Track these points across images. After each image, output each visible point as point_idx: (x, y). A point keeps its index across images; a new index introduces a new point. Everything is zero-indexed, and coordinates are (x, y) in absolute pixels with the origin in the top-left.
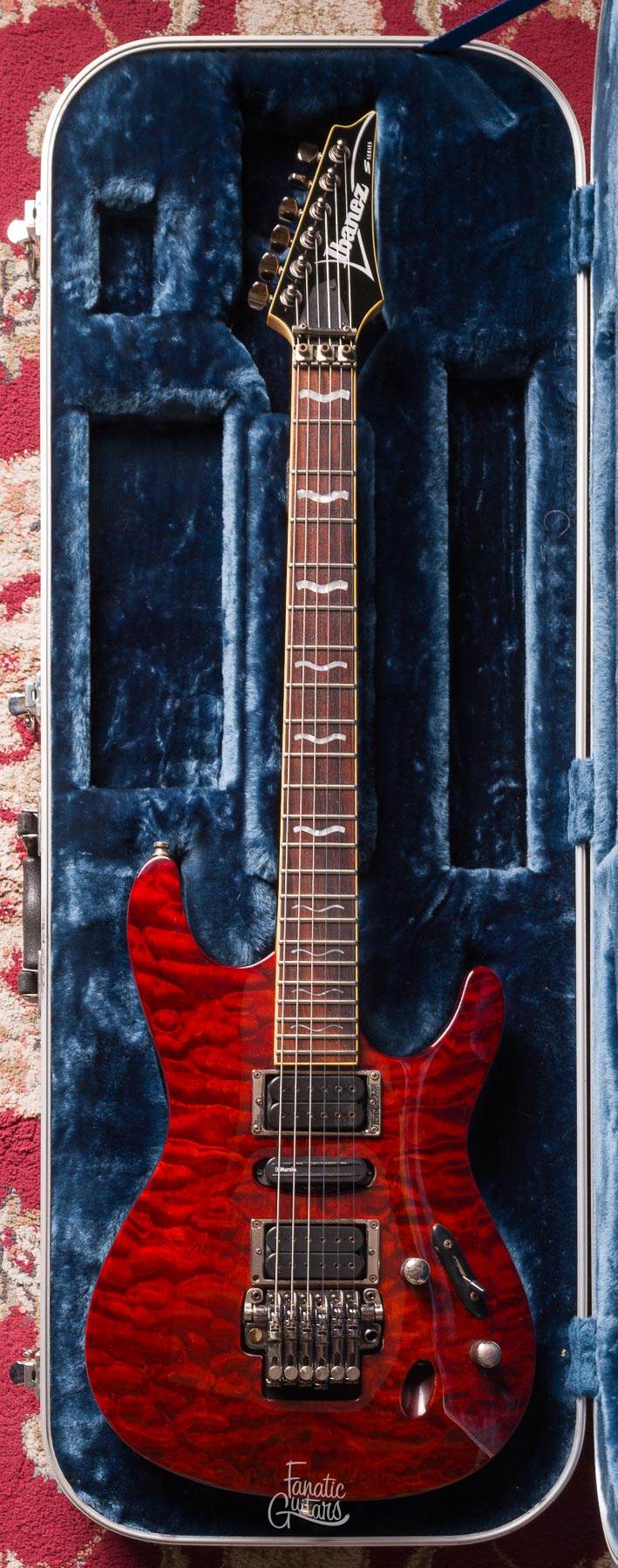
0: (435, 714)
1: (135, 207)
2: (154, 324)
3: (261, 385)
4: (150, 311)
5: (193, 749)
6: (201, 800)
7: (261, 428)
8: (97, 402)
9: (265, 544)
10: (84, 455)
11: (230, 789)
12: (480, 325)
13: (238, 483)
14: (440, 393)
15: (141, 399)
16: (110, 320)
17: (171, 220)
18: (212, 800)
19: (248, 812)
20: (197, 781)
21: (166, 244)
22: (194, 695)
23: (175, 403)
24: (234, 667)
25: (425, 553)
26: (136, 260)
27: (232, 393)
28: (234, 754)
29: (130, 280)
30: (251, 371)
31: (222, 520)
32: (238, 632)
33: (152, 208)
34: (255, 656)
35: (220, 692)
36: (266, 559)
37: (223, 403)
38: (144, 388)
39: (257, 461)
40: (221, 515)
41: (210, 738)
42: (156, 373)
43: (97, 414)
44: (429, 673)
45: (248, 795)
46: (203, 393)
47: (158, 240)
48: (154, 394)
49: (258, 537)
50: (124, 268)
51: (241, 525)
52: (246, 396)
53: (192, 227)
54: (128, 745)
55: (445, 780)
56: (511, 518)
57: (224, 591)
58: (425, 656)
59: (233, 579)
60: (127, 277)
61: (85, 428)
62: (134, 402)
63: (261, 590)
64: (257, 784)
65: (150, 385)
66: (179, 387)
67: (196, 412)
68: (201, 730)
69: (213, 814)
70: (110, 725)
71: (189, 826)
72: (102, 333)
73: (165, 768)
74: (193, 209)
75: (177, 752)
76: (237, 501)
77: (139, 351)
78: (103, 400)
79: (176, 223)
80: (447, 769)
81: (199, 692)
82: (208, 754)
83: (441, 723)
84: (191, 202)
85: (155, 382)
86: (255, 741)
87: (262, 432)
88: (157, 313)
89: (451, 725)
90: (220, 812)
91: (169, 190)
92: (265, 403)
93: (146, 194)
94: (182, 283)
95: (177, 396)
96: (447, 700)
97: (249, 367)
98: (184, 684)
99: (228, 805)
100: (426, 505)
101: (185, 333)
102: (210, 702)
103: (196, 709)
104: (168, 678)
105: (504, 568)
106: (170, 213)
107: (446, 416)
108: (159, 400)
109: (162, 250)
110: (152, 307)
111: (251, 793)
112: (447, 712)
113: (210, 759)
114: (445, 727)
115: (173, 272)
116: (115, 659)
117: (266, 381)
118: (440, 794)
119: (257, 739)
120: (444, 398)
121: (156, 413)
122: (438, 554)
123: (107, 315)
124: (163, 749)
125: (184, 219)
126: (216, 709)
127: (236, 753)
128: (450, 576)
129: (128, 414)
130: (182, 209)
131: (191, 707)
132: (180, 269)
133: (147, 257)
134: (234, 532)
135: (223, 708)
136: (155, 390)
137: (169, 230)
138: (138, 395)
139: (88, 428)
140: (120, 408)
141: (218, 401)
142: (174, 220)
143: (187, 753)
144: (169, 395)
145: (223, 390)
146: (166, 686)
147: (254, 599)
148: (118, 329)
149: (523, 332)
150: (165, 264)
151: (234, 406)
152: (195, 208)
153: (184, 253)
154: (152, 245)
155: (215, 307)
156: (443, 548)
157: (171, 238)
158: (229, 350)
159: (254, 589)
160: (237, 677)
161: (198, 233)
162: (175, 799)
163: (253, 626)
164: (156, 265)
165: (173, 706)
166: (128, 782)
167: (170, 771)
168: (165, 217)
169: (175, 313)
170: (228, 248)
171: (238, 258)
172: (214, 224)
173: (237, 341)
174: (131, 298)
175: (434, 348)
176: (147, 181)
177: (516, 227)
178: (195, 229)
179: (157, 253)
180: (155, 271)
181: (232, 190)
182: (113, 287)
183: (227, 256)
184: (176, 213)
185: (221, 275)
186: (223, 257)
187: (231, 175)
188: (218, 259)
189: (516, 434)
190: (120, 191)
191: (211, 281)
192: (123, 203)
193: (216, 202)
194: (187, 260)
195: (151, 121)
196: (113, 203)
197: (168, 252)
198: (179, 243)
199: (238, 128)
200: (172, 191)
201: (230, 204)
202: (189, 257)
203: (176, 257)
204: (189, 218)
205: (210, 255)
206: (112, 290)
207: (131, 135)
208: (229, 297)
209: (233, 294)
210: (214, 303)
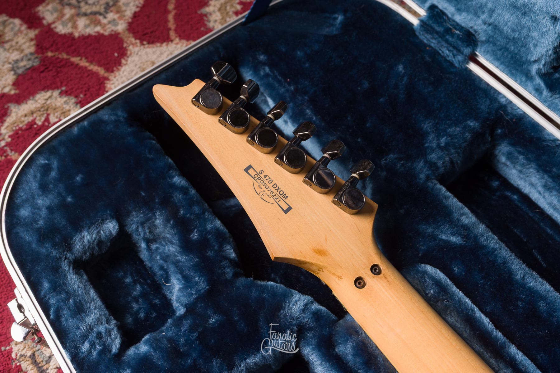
1: (109, 244)
2: (184, 322)
3: (312, 303)
4: (174, 312)
16: (142, 347)
17: (145, 233)
21: (152, 253)
26: (135, 282)
29: (140, 300)
42: (215, 363)
47: (144, 255)
50: (130, 294)
53: (165, 226)
60: (136, 300)
72: (144, 365)
74: (158, 213)
77: (188, 355)
79: (150, 232)
84: (152, 210)
85: (221, 370)
88: (181, 310)
91: (128, 214)
92: (328, 315)
93: (111, 230)
94: (187, 272)
101: (218, 309)
106: (140, 229)
109: (152, 259)
110: (172, 307)
115: (172, 269)
123: (137, 345)
125: (154, 226)
130: (148, 220)
132: (177, 264)
133: (143, 273)
137: (148, 242)
142: (147, 231)
148: (154, 349)
150: (162, 268)
151: (304, 338)
152: (158, 212)
153: (172, 249)
154: (141, 261)
155: (227, 270)
157: (154, 246)
161: (173, 227)
164: (155, 274)
168: (139, 235)
169: (196, 299)
170: (205, 221)
171: (218, 223)
172: (182, 212)
173: (263, 283)
174: (151, 314)
175: (422, 176)
176: (106, 219)
177: (400, 68)
178: (169, 225)
179: (150, 265)
180: (156, 279)
181: (179, 181)
182: (129, 316)
183: (209, 226)
184: (145, 225)
185: (214, 243)
186: (206, 229)
187: (171, 172)
188: (204, 233)
189: (514, 194)
190: (88, 241)
191: (210, 253)
192: (97, 248)
193: (173, 197)
194: (179, 252)
195: (82, 178)
196: (88, 254)
197: (158, 257)
198: (162, 245)
199: (154, 142)
200: (132, 212)
201: (184, 191)
202: (178, 249)
203: (167, 257)
204: (158, 222)
205: (195, 235)
206: (129, 320)
207: (72, 198)
208: (233, 255)
209: (235, 251)
210: (225, 268)
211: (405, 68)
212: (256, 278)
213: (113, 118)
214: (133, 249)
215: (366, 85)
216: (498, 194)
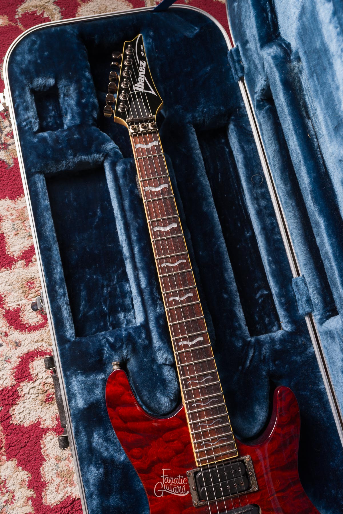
0: (227, 271)
1: (48, 88)
2: (65, 132)
3: (117, 148)
4: (63, 128)
5: (120, 308)
6: (129, 333)
7: (121, 165)
8: (47, 168)
9: (134, 213)
10: (45, 191)
11: (142, 325)
12: (204, 108)
13: (116, 190)
14: (194, 137)
15: (66, 163)
16: (46, 134)
17: (64, 91)
18: (134, 332)
19: (153, 334)
20: (125, 322)
21: (64, 101)
22: (116, 284)
23: (81, 162)
24: (131, 269)
25: (205, 203)
26: (53, 110)
27: (105, 154)
28: (140, 308)
29: (52, 118)
30: (112, 143)
31: (112, 207)
32: (130, 254)
33: (55, 88)
34: (140, 263)
35: (127, 280)
36: (136, 219)
37: (102, 159)
38: (66, 159)
39: (122, 179)
40: (112, 205)
41: (127, 301)
42: (70, 152)
43: (48, 173)
44: (219, 254)
45: (151, 326)
46: (92, 156)
47: (61, 100)
48: (71, 160)
49: (130, 211)
50: (49, 114)
51: (121, 207)
52: (112, 154)
53: (74, 91)
54: (91, 313)
55: (238, 299)
56: (235, 182)
57: (120, 237)
58: (216, 247)
59: (123, 231)
60: (50, 117)
61: (43, 180)
62: (63, 166)
63: (136, 234)
64: (154, 321)
65: (68, 157)
66: (81, 156)
67: (91, 164)
68: (122, 299)
69: (137, 338)
70: (80, 306)
71: (126, 347)
72: (43, 140)
73: (110, 319)
75: (114, 311)
76: (117, 198)
77: (61, 144)
78: (49, 167)
79: (67, 91)
80: (238, 294)
81: (118, 282)
82: (128, 309)
83: (230, 274)
84: (71, 82)
85: (71, 155)
86: (149, 301)
87: (122, 167)
88: (65, 127)
89: (235, 274)
90: (140, 337)
91: (61, 79)
92: (120, 155)
93: (51, 83)
94: (74, 114)
95: (81, 160)
96: (230, 263)
97: (110, 142)
98: (110, 280)
99: (142, 333)
100: (200, 183)
101: (80, 133)
102: (124, 285)
103: (118, 289)
104: (103, 279)
105: (237, 202)
106: (63, 88)
107: (199, 146)
108: (74, 163)
109: (63, 104)
110: (64, 127)
111: (152, 325)
112: (232, 269)
113: (129, 311)
114: (232, 276)
115: (69, 111)
116: (77, 276)
117: (119, 146)
118: (238, 306)
119: (149, 300)
120: (196, 139)
121: (74, 168)
122: (210, 203)
123: (44, 133)
124: (107, 311)
125: (70, 89)
126: (127, 288)
127: (141, 308)
128: (217, 210)
129: (61, 171)
130: (68, 85)
131: (116, 289)
132: (72, 109)
133: (58, 108)
134: (119, 211)
135: (130, 287)
136: (71, 158)
137: (65, 95)
138: (64, 162)
139: (45, 180)
140: (57, 169)
141: (100, 158)
142: (66, 90)
143: (118, 310)
144: (78, 159)
145: (101, 153)
146: (102, 283)
147: (134, 238)
148: (50, 137)
149: (223, 108)
150: (66, 109)
151: (107, 159)
152: (73, 84)
153: (73, 102)
154: (59, 103)
155: (90, 121)
156: (212, 200)
157: (66, 98)
158: (100, 137)
159: (133, 233)
160: (134, 273)
161: (76, 93)
162: (117, 335)
163: (136, 250)
164: (62, 110)
165: (107, 291)
166: (94, 330)
167: (112, 320)
168: (62, 90)
169: (73, 126)
170: (91, 97)
171: (96, 101)
172: (83, 89)
173: (103, 133)
174: (54, 125)
175: (187, 120)
176: (51, 77)
177: (209, 68)
178: (75, 92)
179: (61, 106)
180: (62, 113)
181: (88, 75)
182: (45, 122)
183: (91, 100)
184: (66, 87)
185: (90, 108)
186: (89, 101)
187: (86, 69)
188: (88, 102)
189: (228, 149)
190: (40, 83)
191: (86, 111)
192: (43, 88)
193: (82, 80)
194: (74, 105)
195: (48, 54)
196: (38, 89)
197: (66, 104)
198: (70, 99)
199: (85, 52)
200: (63, 79)
201: (88, 80)
202: (75, 103)
203: (70, 105)
204: (72, 88)
205: (84, 101)
206: (45, 124)
207: (40, 61)
208: (96, 116)
209: (97, 115)
210: (90, 119)
211: (210, 70)
212: (101, 130)
213: (71, 32)
214: (57, 96)
215: (189, 70)
216: (221, 145)
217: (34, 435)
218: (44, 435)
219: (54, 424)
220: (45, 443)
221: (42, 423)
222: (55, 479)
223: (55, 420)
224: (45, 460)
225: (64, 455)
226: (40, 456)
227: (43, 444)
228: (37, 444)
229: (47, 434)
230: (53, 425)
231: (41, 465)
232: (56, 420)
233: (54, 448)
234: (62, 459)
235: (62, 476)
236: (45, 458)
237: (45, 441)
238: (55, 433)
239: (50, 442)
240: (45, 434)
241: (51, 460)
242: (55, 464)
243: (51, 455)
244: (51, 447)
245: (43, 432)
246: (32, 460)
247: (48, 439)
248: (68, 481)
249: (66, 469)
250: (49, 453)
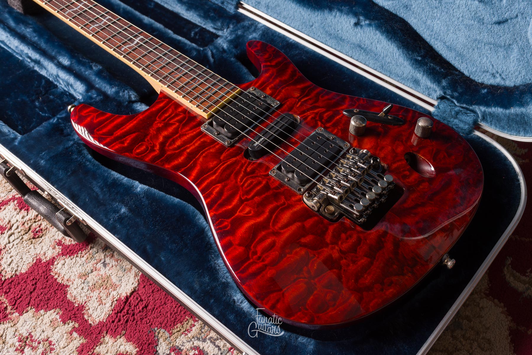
68: (59, 100)
81: (47, 91)
102: (55, 91)
217: (40, 273)
218: (51, 266)
219: (58, 250)
220: (59, 272)
221: (43, 258)
222: (92, 295)
223: (56, 246)
224: (67, 286)
225: (89, 268)
226: (59, 285)
227: (56, 274)
228: (49, 277)
229: (56, 263)
230: (57, 252)
231: (66, 293)
232: (58, 246)
233: (71, 270)
234: (88, 272)
235: (98, 287)
236: (67, 284)
237: (56, 270)
238: (63, 256)
239: (63, 268)
240: (53, 265)
241: (75, 283)
242: (83, 282)
243: (72, 278)
244: (68, 270)
245: (49, 264)
246: (52, 295)
247: (59, 266)
248: (108, 286)
249: (98, 278)
250: (68, 277)
